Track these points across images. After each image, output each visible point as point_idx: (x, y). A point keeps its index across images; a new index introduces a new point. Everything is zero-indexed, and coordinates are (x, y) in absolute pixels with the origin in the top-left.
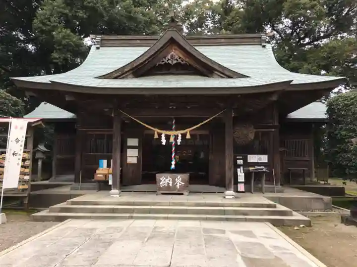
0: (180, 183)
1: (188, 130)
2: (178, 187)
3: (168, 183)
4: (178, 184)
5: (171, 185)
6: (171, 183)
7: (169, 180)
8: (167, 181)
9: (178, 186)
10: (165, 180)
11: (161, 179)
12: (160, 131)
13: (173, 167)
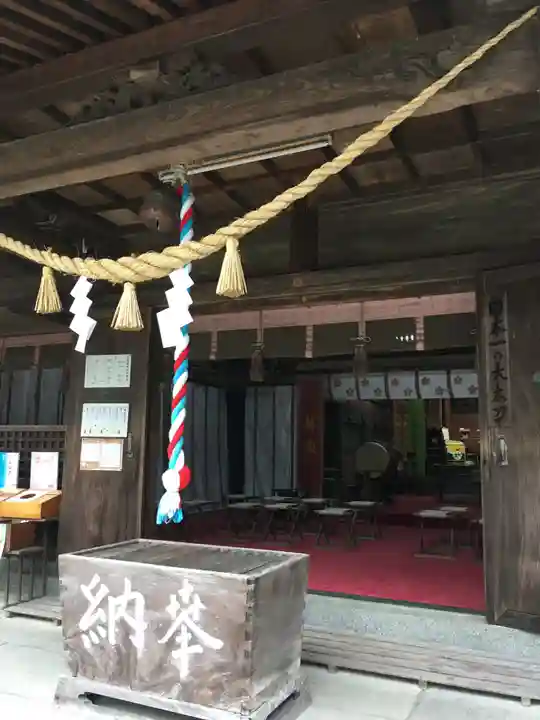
0: (194, 641)
1: (227, 238)
2: (184, 673)
3: (125, 629)
4: (183, 639)
5: (138, 641)
6: (139, 624)
7: (131, 604)
8: (117, 610)
9: (182, 660)
10: (104, 603)
11: (86, 590)
12: (64, 264)
13: (169, 506)
